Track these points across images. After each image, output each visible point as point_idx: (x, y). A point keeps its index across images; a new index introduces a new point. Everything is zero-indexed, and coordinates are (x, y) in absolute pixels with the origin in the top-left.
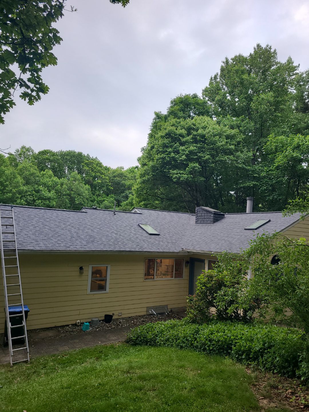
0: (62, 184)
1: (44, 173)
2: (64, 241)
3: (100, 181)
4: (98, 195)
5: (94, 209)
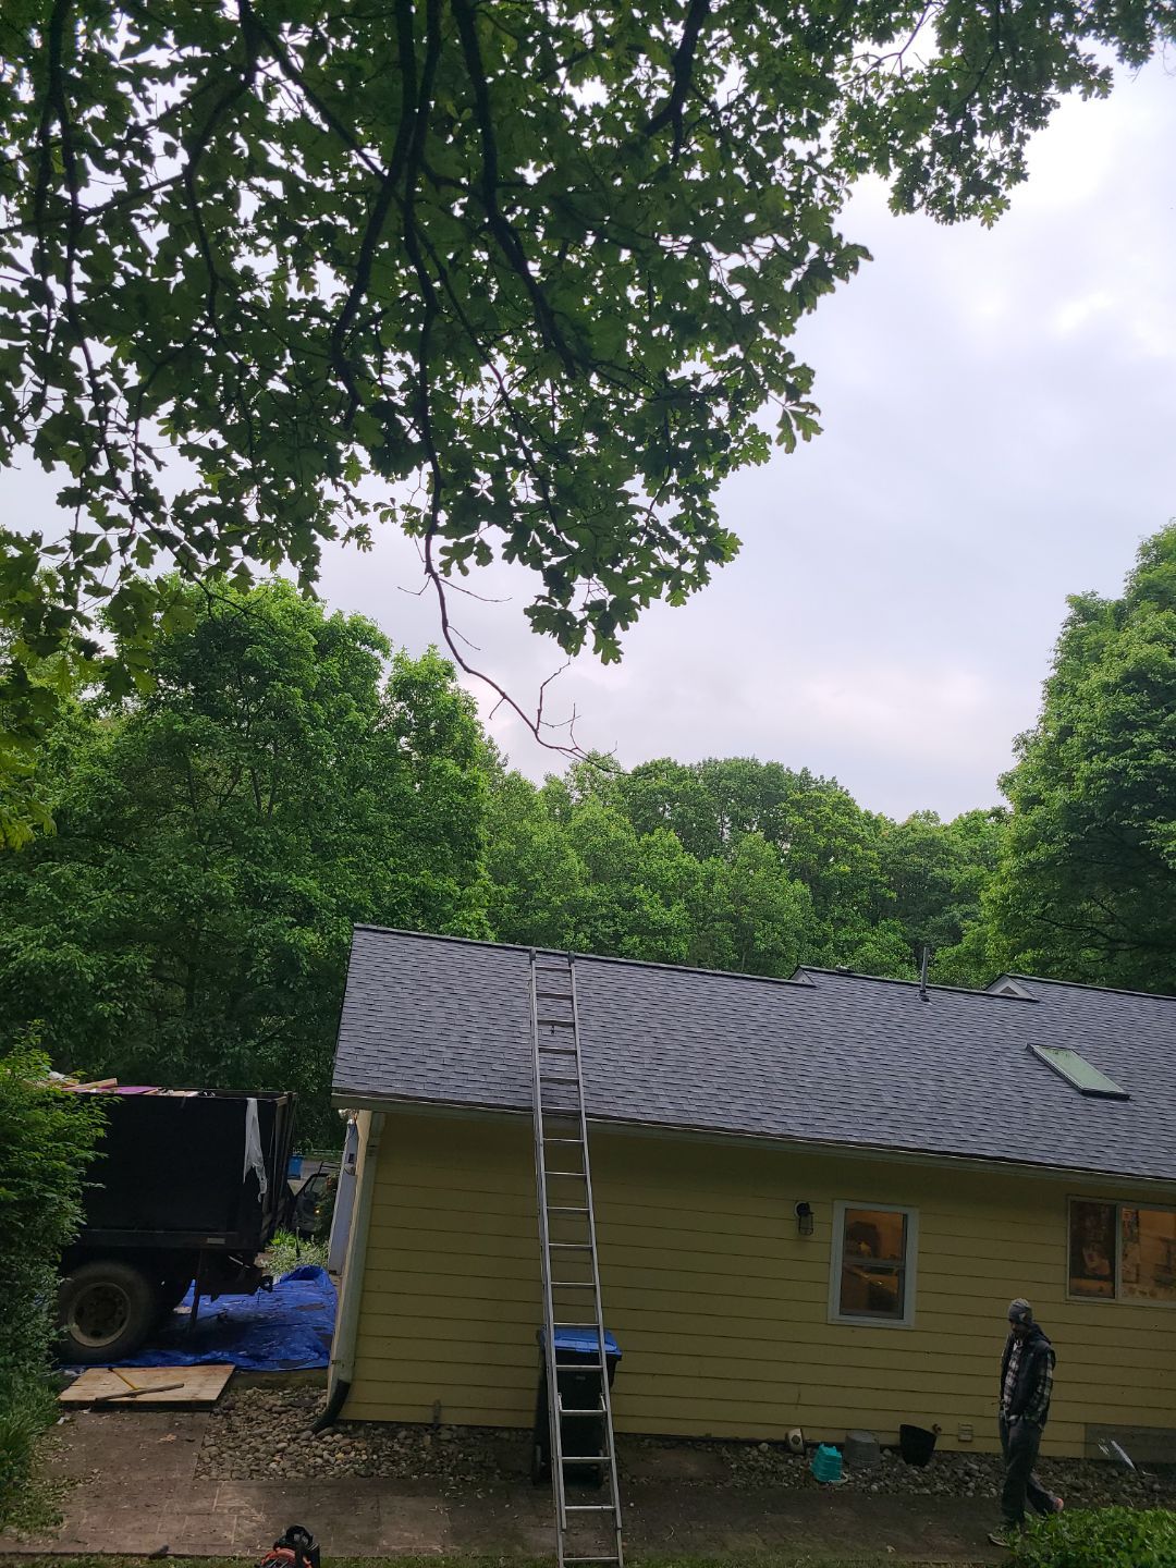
0: (710, 880)
1: (653, 839)
2: (739, 1094)
3: (848, 869)
4: (839, 919)
5: (846, 974)
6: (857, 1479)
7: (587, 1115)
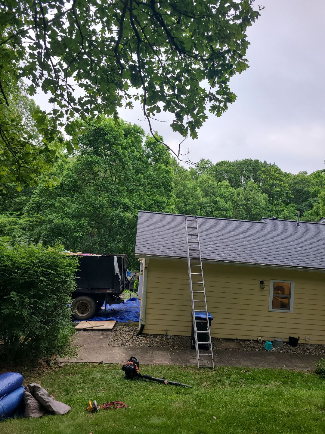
0: (238, 195)
1: (222, 183)
2: (243, 252)
3: (279, 189)
4: (277, 204)
5: (274, 219)
6: (277, 349)
7: (202, 259)
